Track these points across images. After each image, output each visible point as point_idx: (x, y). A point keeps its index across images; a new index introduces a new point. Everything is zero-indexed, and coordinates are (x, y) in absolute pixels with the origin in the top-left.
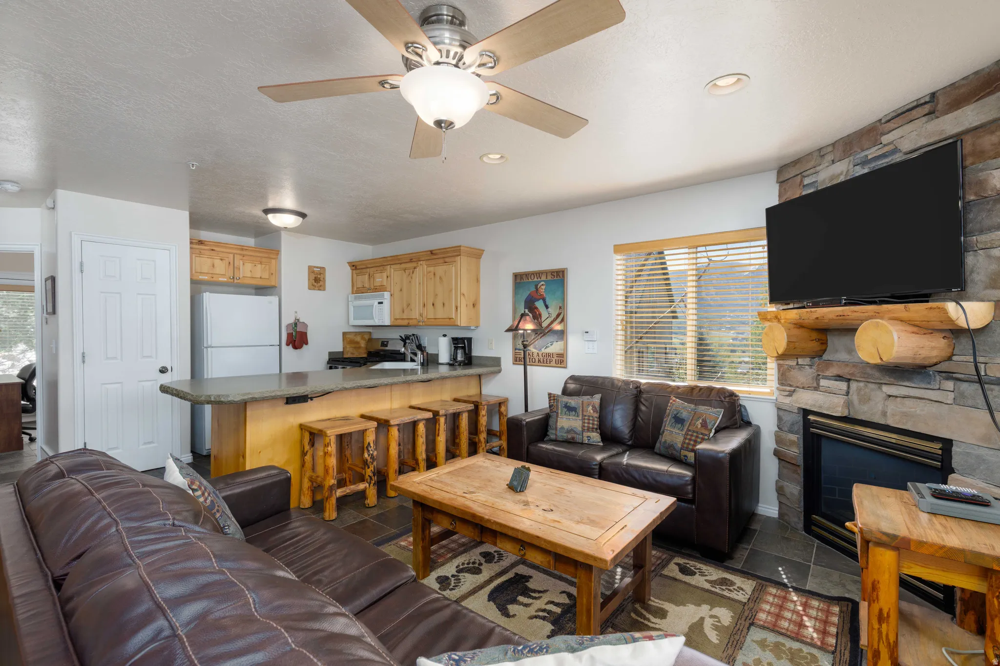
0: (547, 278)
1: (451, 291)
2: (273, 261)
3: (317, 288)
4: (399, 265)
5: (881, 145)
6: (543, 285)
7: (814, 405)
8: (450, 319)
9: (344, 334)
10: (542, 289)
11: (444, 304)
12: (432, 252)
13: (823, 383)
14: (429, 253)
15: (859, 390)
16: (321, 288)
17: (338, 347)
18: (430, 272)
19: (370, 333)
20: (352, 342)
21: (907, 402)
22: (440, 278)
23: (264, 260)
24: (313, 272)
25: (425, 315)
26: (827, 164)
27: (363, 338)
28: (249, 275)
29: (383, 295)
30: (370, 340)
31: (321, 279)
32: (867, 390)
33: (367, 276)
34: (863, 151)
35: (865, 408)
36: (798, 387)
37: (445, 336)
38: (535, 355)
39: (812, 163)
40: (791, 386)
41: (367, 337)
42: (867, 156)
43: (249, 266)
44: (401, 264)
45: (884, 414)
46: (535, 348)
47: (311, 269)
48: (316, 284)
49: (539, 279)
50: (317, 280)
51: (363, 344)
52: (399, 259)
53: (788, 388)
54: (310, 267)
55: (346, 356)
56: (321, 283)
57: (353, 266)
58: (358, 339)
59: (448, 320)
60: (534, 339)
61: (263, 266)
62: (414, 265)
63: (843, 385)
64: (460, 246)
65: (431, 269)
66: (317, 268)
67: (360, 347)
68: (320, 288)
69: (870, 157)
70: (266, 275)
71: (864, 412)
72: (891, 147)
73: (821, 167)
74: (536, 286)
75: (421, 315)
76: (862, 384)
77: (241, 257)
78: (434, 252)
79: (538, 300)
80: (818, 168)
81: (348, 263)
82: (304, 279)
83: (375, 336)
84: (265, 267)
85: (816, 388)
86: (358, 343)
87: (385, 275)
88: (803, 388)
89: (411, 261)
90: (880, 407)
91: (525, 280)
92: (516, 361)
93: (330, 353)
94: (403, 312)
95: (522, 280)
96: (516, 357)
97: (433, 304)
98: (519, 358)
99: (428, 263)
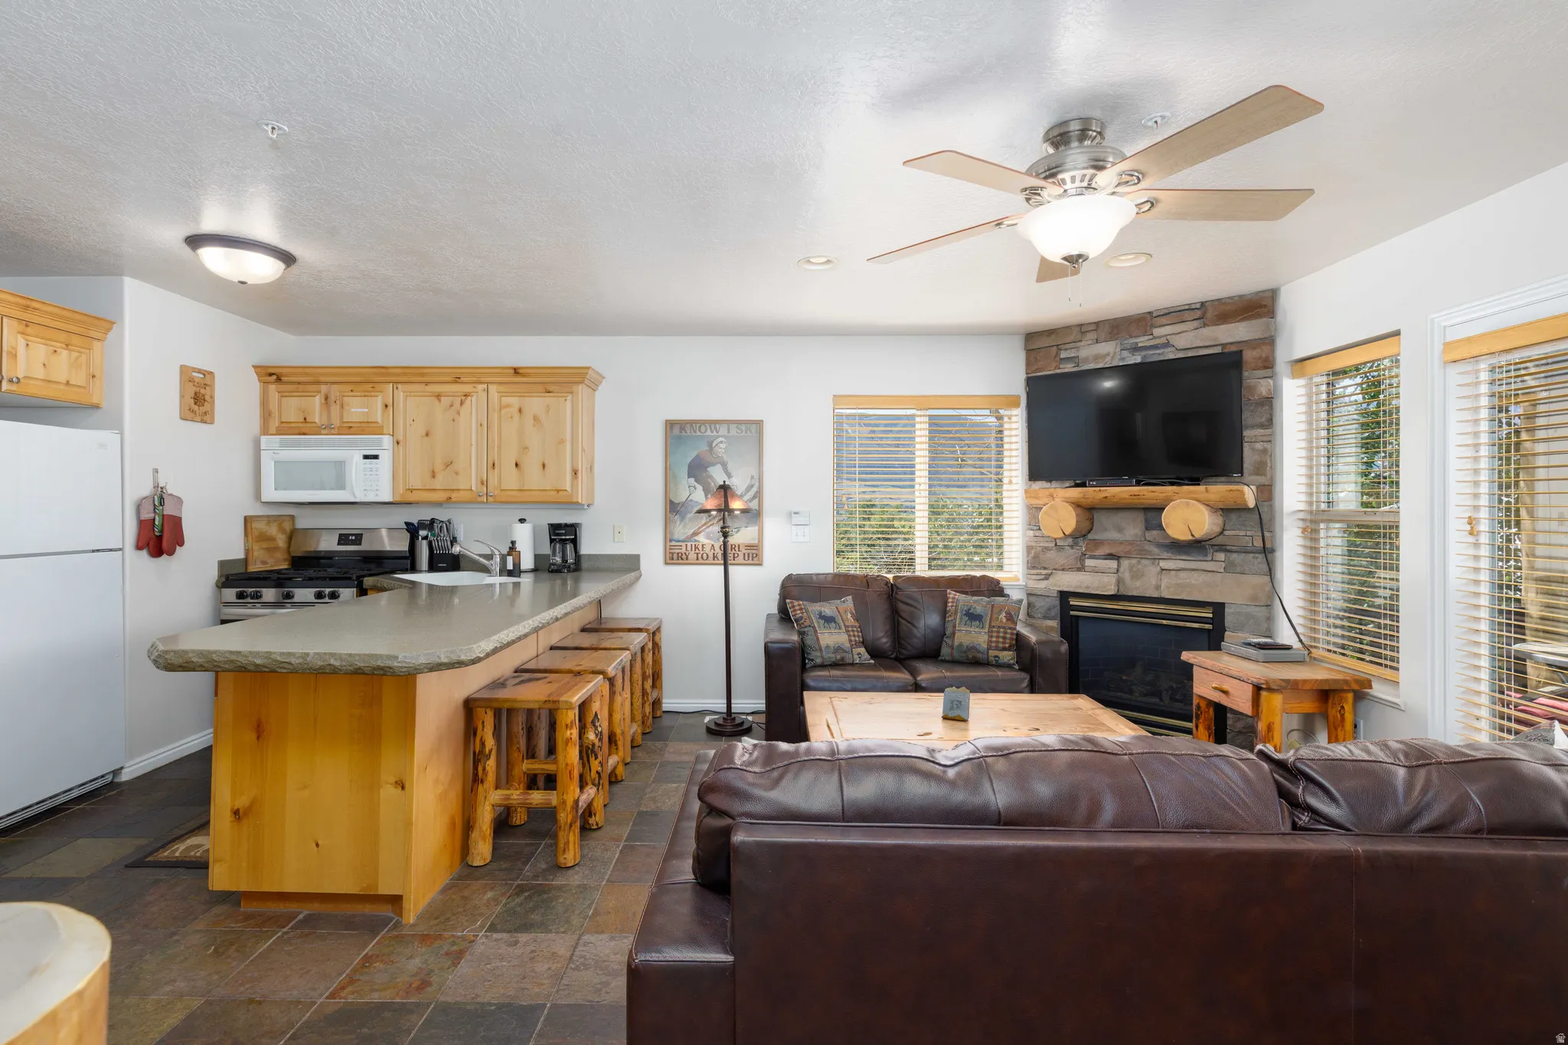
0: (729, 432)
1: (562, 442)
2: (96, 345)
3: (199, 419)
4: (423, 386)
5: (1151, 337)
6: (721, 442)
7: (1080, 587)
9: (247, 520)
10: (721, 449)
11: (544, 466)
12: (516, 371)
13: (1088, 562)
14: (512, 371)
15: (1131, 568)
16: (206, 418)
17: (236, 551)
18: (508, 405)
19: (292, 517)
20: (263, 538)
21: (1182, 574)
22: (536, 418)
23: (75, 340)
24: (191, 380)
26: (1090, 342)
27: (281, 530)
28: (40, 373)
29: (380, 443)
30: (292, 535)
31: (207, 398)
32: (1140, 567)
33: (317, 400)
34: (1131, 337)
35: (1138, 584)
36: (1056, 569)
37: (522, 521)
38: (707, 549)
39: (1072, 338)
40: (1046, 569)
41: (288, 526)
42: (1137, 343)
43: (40, 351)
44: (427, 383)
45: (1158, 587)
46: (708, 537)
47: (187, 374)
48: (196, 408)
49: (715, 433)
50: (199, 399)
51: (281, 541)
52: (423, 375)
53: (1042, 572)
54: (184, 370)
55: (252, 569)
56: (207, 407)
57: (271, 375)
58: (273, 530)
59: (555, 493)
60: (705, 524)
61: (75, 355)
62: (467, 388)
63: (1113, 564)
64: (588, 368)
65: (514, 401)
66: (199, 371)
67: (276, 549)
68: (205, 418)
69: (1140, 345)
70: (79, 379)
71: (1135, 588)
72: (1163, 340)
73: (1082, 344)
74: (710, 445)
75: (484, 483)
76: (1134, 561)
77: (22, 328)
78: (521, 371)
79: (713, 465)
80: (1078, 344)
81: (254, 367)
82: (170, 395)
83: (301, 524)
84: (77, 358)
85: (1082, 568)
86: (272, 539)
87: (379, 402)
88: (1064, 570)
89: (457, 380)
90: (1154, 582)
91: (688, 432)
92: (673, 559)
93: (223, 564)
94: (434, 477)
95: (683, 432)
96: (673, 554)
97: (517, 465)
98: (678, 554)
99: (503, 388)
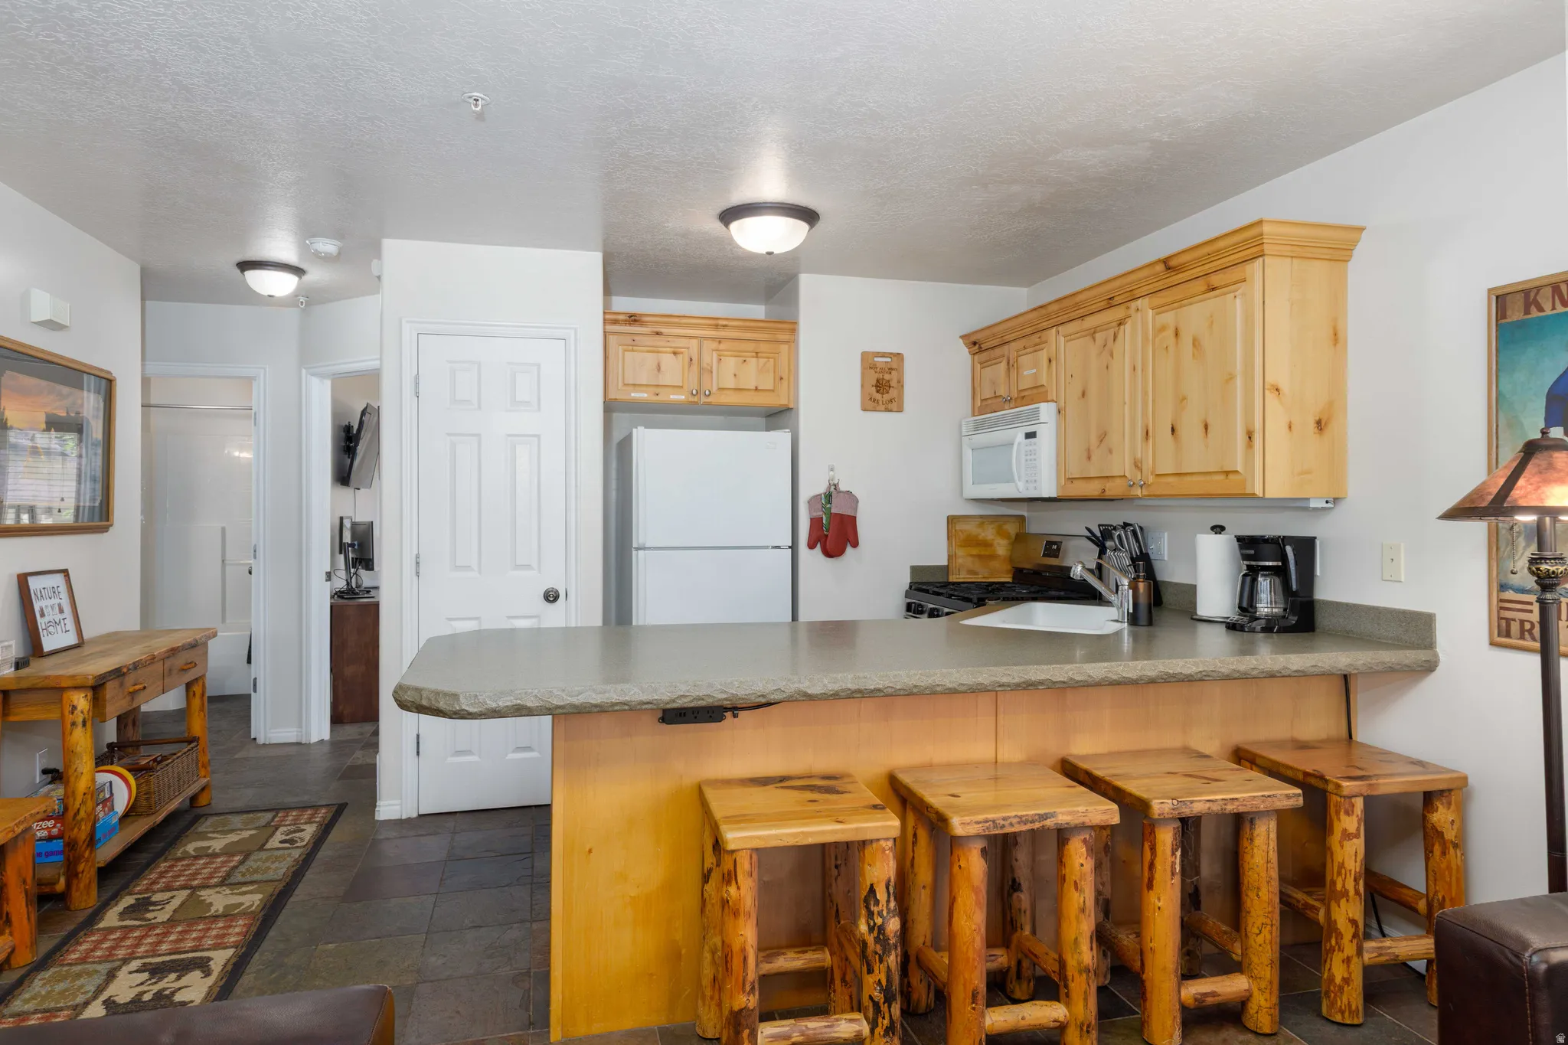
1: (1231, 378)
2: (784, 348)
3: (883, 408)
4: (1077, 323)
8: (1227, 473)
9: (952, 520)
11: (1206, 427)
12: (1167, 265)
14: (1160, 267)
16: (894, 406)
17: (936, 553)
18: (1163, 329)
19: (1022, 518)
20: (971, 542)
22: (1196, 343)
23: (763, 347)
24: (873, 367)
25: (1149, 463)
27: (1001, 533)
28: (730, 383)
29: (1036, 415)
30: (1021, 538)
31: (893, 383)
33: (1003, 367)
37: (1218, 529)
41: (1012, 529)
43: (731, 363)
44: (1082, 317)
47: (868, 361)
48: (878, 396)
50: (881, 386)
51: (1002, 548)
52: (1078, 306)
54: (865, 356)
55: (953, 578)
56: (893, 393)
57: (975, 343)
58: (989, 533)
59: (1222, 477)
61: (762, 361)
62: (1118, 313)
64: (1260, 222)
65: (1168, 318)
66: (883, 355)
67: (993, 557)
68: (890, 406)
70: (767, 383)
75: (1137, 465)
77: (714, 345)
78: (1173, 263)
81: (961, 337)
82: (851, 383)
83: (1033, 528)
84: (765, 363)
86: (986, 544)
87: (1043, 356)
89: (1110, 303)
91: (1547, 306)
92: (1508, 634)
93: (915, 570)
94: (1089, 458)
95: (1533, 309)
96: (1507, 620)
97: (1173, 430)
98: (1523, 622)
99: (1158, 300)
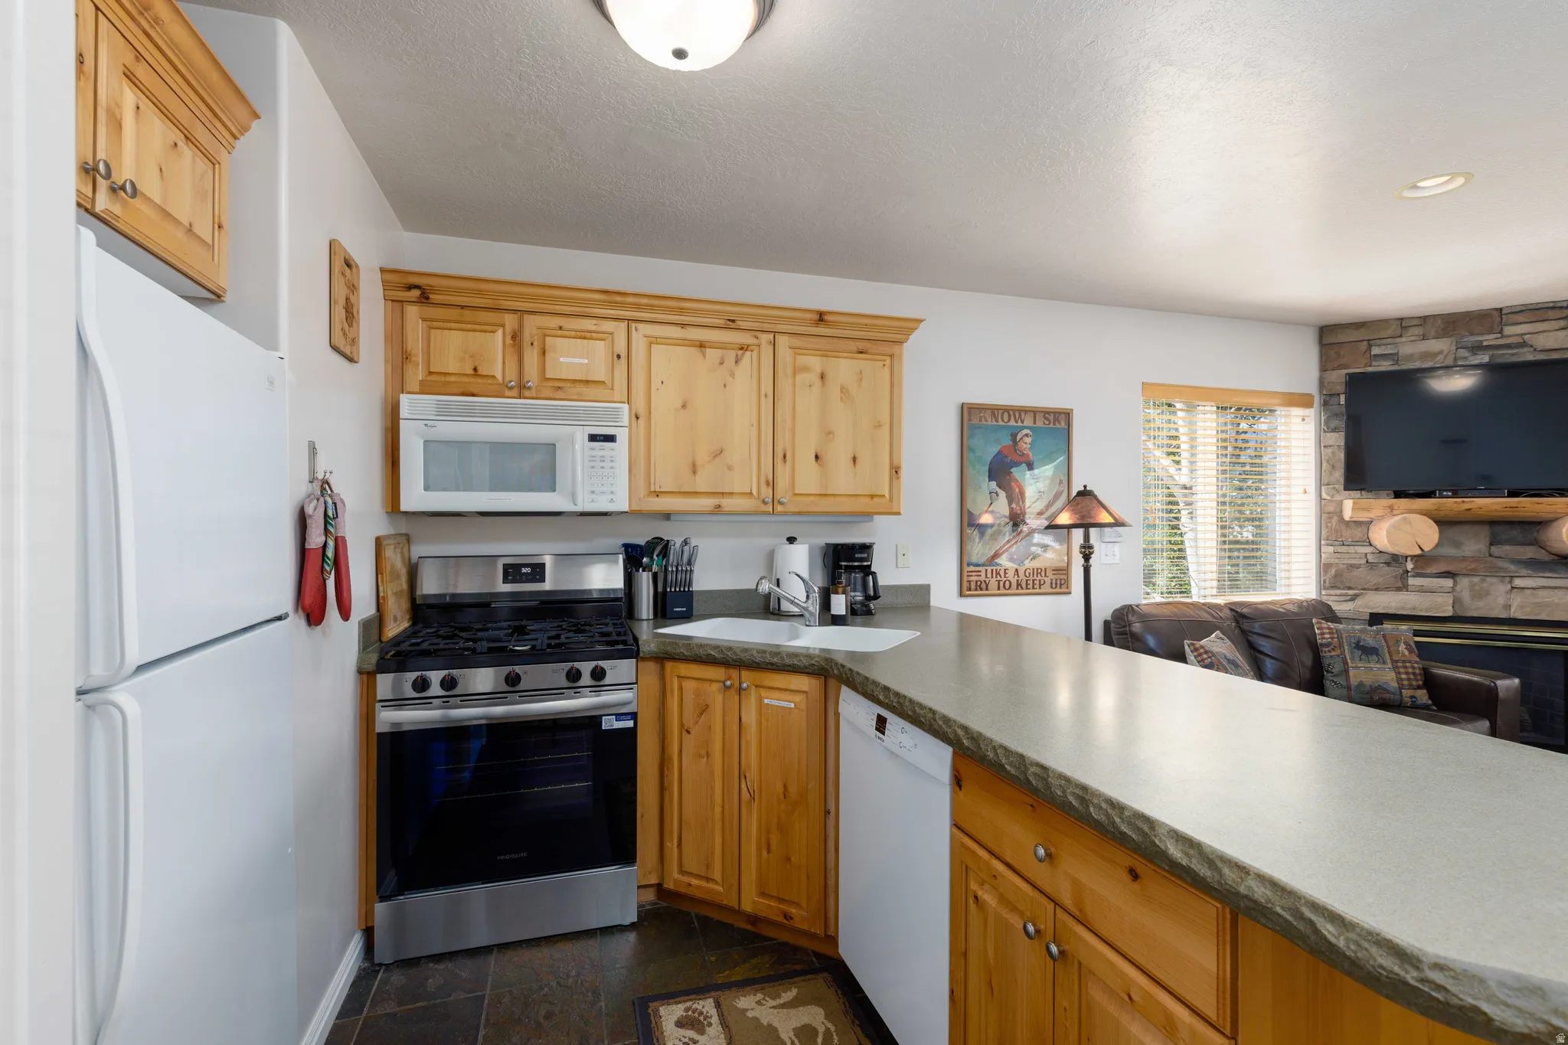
0: (1035, 423)
5: (1499, 335)
6: (1027, 435)
7: (1403, 608)
8: (873, 496)
10: (1026, 444)
13: (1412, 581)
15: (1472, 586)
19: (408, 538)
20: (393, 573)
21: (1541, 593)
26: (1415, 338)
32: (1485, 585)
34: (1472, 334)
35: (1481, 604)
36: (1364, 589)
37: (792, 540)
38: (1011, 574)
39: (1387, 333)
40: (1350, 588)
42: (1481, 342)
45: (1508, 607)
46: (1011, 560)
49: (1020, 424)
51: (404, 579)
53: (1351, 592)
58: (398, 560)
59: (868, 500)
60: (1008, 542)
63: (1448, 583)
69: (1485, 344)
71: (1477, 609)
72: (1518, 340)
73: (1405, 339)
74: (1014, 436)
76: (1476, 579)
79: (1017, 464)
80: (1401, 340)
85: (1404, 587)
86: (398, 577)
88: (1376, 589)
90: (1501, 601)
91: (989, 420)
92: (970, 589)
94: (694, 473)
95: (983, 420)
96: (969, 582)
98: (977, 582)
99: (797, 342)
